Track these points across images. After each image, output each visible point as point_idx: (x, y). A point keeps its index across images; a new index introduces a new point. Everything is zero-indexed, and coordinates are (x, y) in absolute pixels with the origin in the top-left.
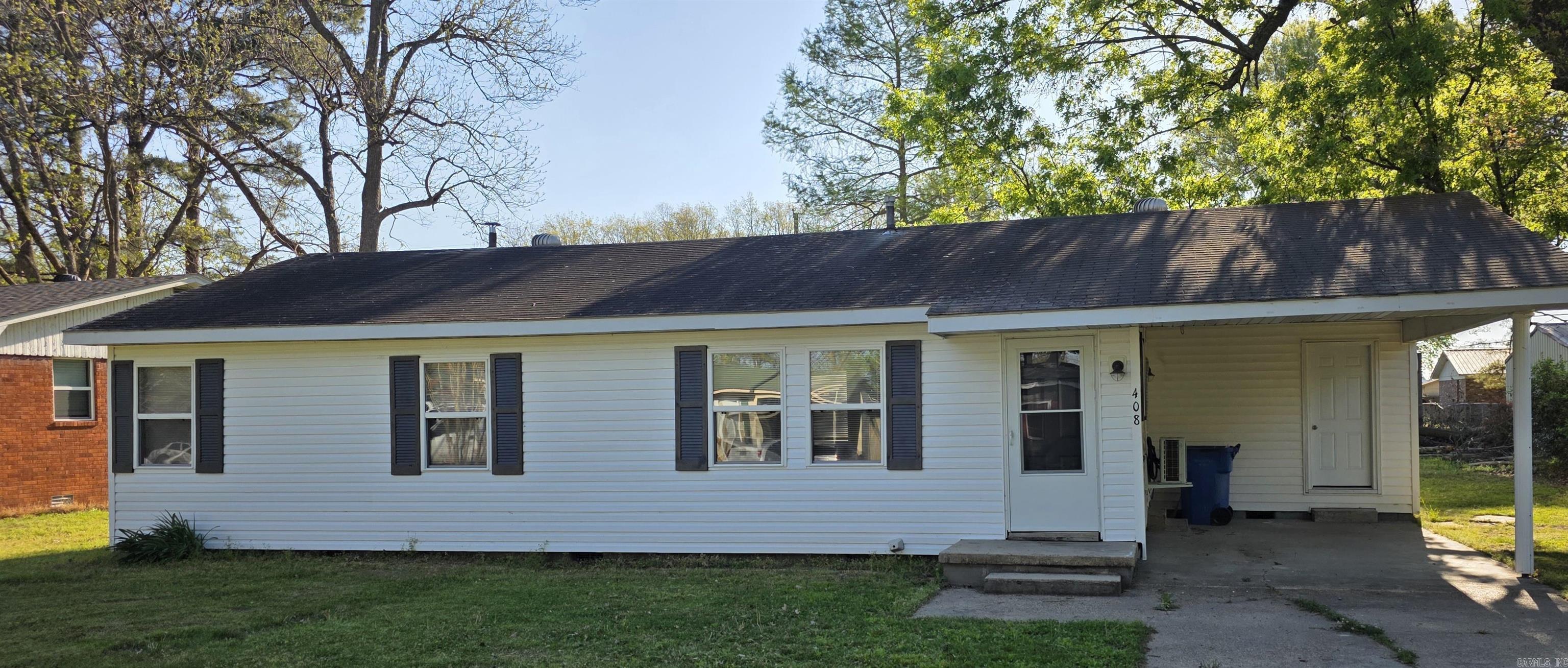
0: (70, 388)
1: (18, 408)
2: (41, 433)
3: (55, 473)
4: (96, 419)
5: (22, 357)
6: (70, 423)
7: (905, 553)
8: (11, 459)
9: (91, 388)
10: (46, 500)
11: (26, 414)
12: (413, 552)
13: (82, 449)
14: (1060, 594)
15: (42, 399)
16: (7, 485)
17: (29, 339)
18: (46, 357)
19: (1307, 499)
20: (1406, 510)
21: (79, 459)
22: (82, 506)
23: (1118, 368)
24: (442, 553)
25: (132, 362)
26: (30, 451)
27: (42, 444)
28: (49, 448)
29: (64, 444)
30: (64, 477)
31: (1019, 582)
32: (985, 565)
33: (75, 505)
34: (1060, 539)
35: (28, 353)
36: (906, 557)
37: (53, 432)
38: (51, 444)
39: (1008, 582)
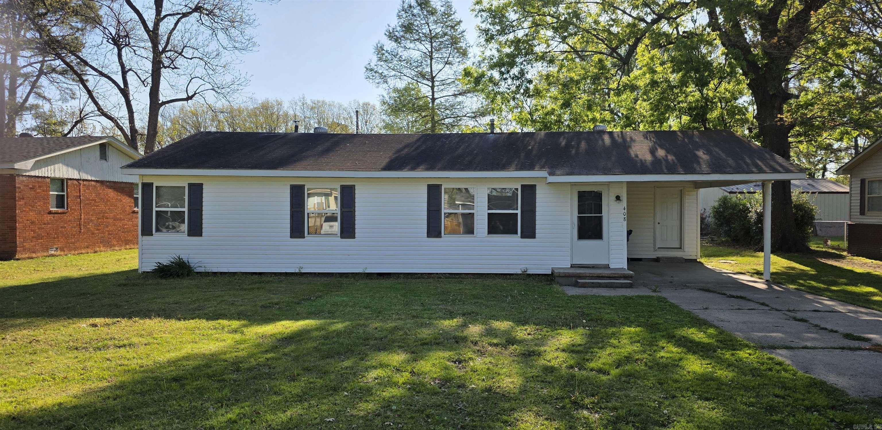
0: (56, 193)
1: (36, 203)
2: (45, 216)
3: (51, 236)
4: (67, 209)
5: (38, 177)
6: (57, 211)
7: (528, 273)
8: (33, 229)
9: (65, 193)
10: (47, 250)
11: (39, 206)
12: (301, 273)
13: (62, 224)
14: (609, 287)
15: (46, 198)
16: (31, 242)
17: (41, 168)
18: (48, 177)
19: (656, 253)
20: (695, 258)
21: (60, 229)
22: (62, 253)
23: (618, 198)
24: (315, 273)
25: (153, 183)
26: (40, 225)
27: (46, 222)
28: (48, 224)
29: (55, 221)
30: (54, 238)
31: (593, 283)
32: (574, 277)
33: (59, 253)
34: (593, 267)
35: (40, 175)
36: (529, 275)
37: (50, 215)
38: (49, 222)
39: (588, 283)
